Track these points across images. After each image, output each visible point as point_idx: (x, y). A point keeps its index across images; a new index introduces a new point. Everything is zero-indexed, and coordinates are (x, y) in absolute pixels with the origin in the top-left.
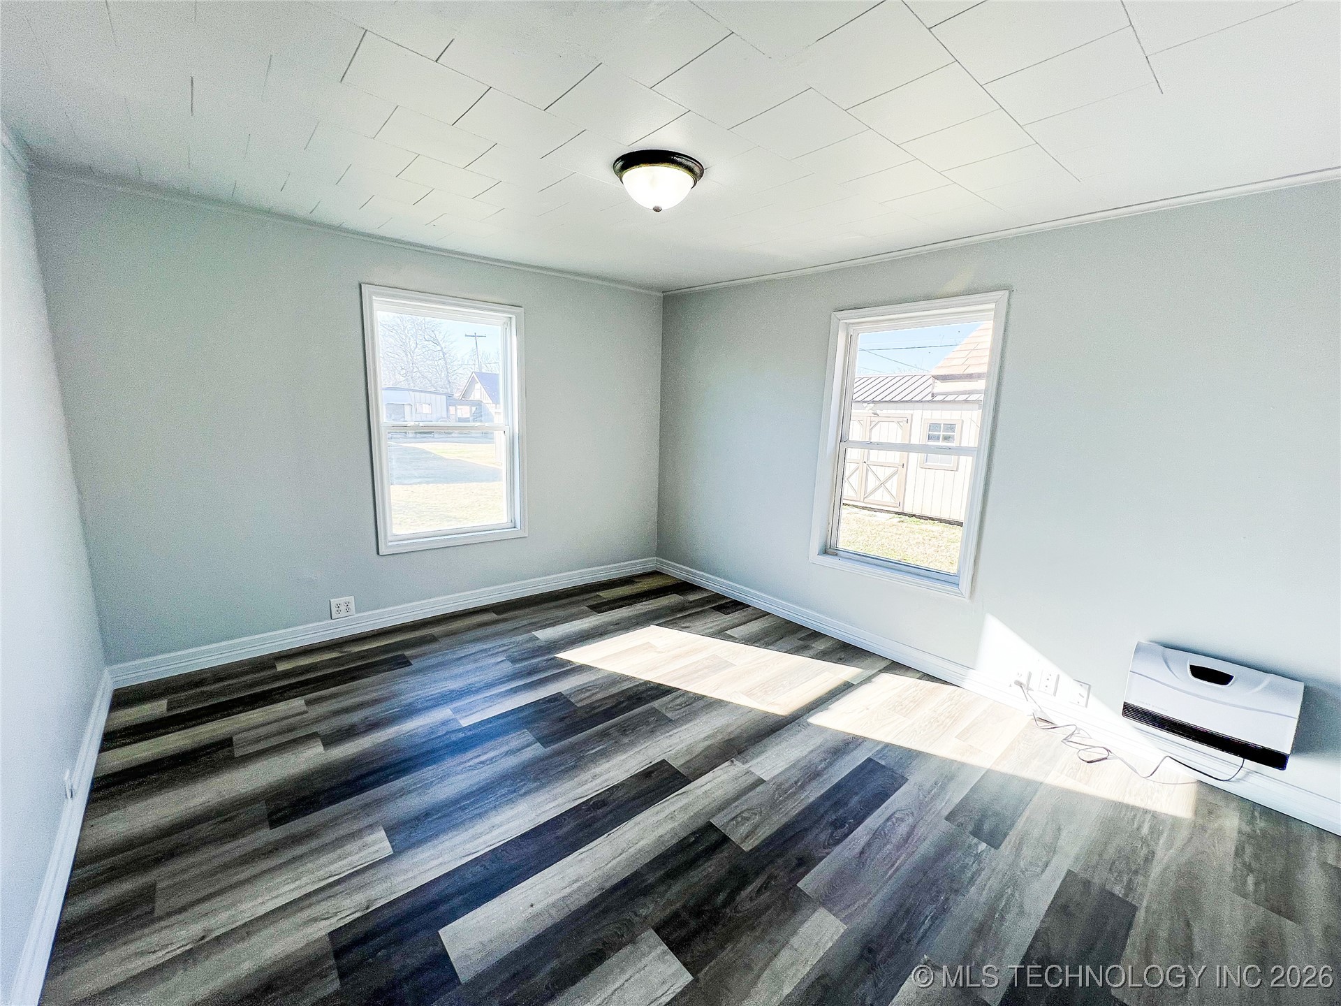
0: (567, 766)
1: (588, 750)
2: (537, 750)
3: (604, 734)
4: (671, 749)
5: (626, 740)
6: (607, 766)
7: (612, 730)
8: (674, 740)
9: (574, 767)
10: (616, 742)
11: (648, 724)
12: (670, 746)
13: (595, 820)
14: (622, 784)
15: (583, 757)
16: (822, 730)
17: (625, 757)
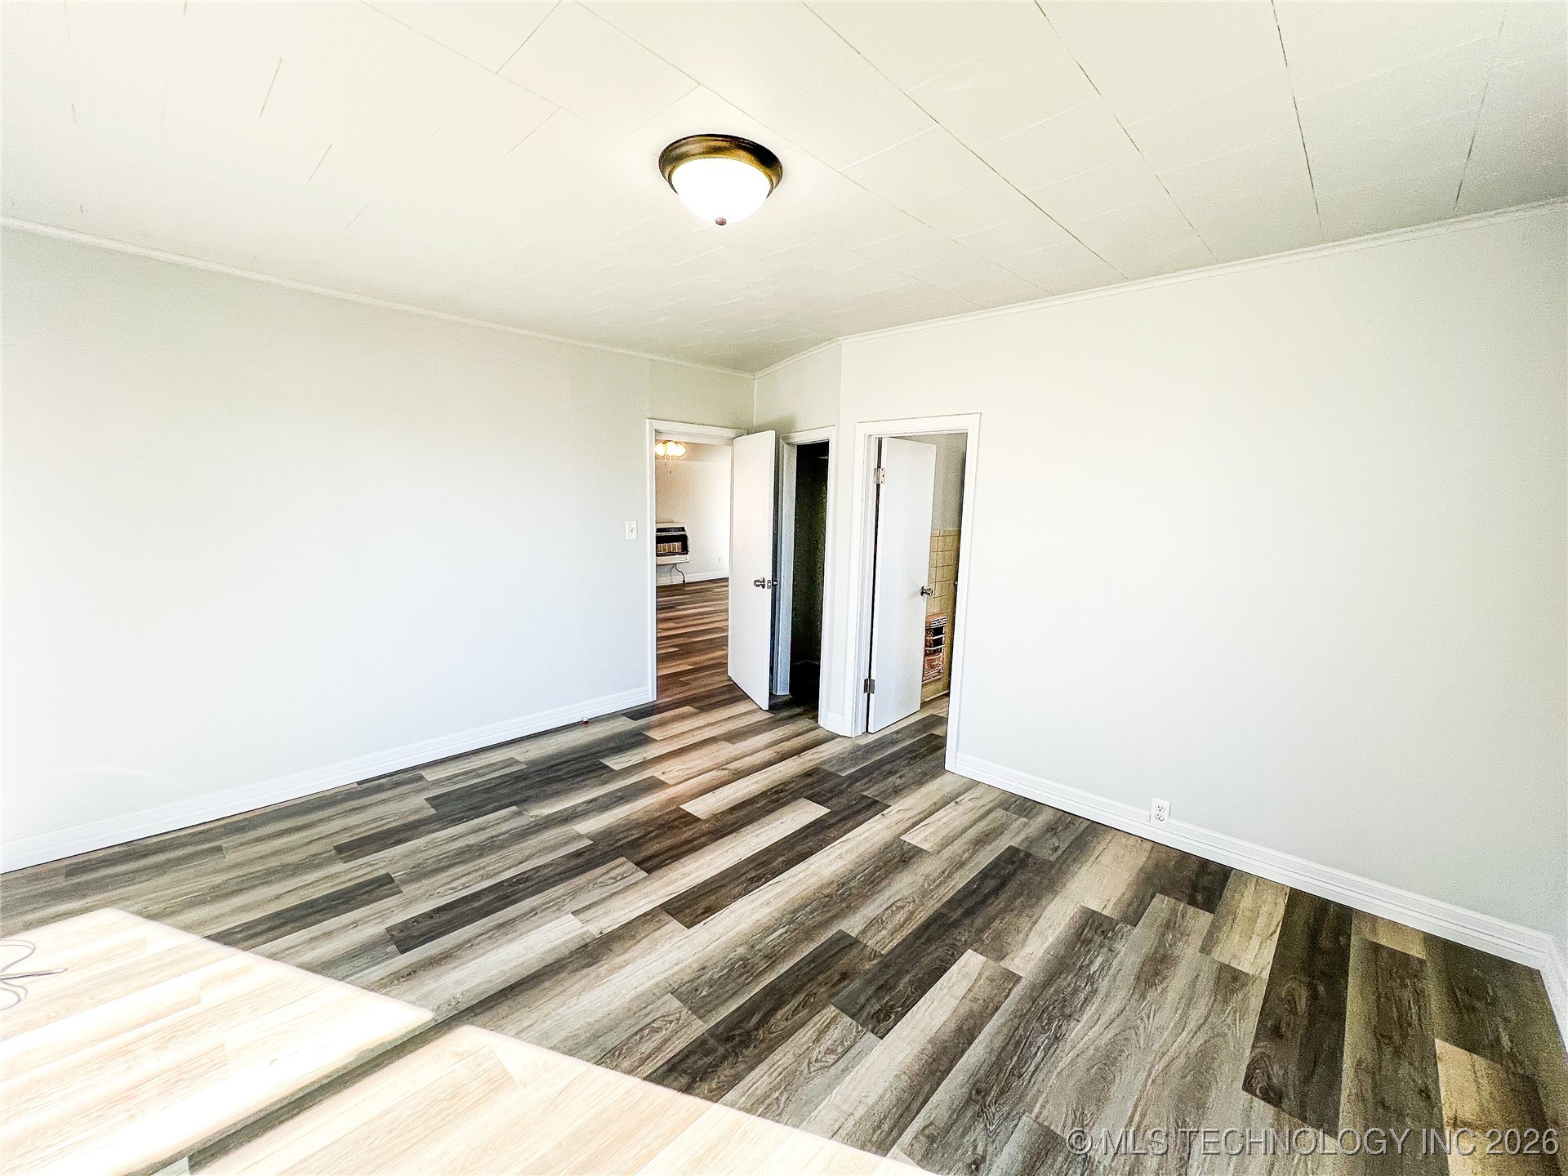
0: (804, 912)
1: (786, 932)
2: (852, 925)
3: (773, 958)
4: (679, 944)
5: (741, 950)
6: (757, 916)
7: (763, 965)
8: (671, 958)
9: (795, 911)
10: (753, 947)
11: (711, 983)
12: (679, 948)
13: (755, 868)
14: (736, 898)
15: (789, 923)
16: (420, 1002)
17: (738, 928)
